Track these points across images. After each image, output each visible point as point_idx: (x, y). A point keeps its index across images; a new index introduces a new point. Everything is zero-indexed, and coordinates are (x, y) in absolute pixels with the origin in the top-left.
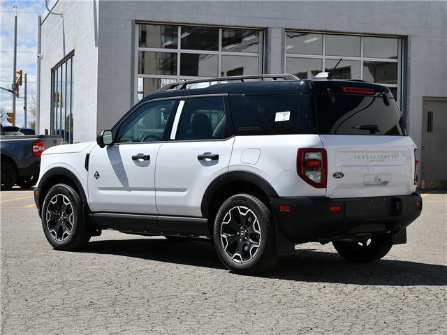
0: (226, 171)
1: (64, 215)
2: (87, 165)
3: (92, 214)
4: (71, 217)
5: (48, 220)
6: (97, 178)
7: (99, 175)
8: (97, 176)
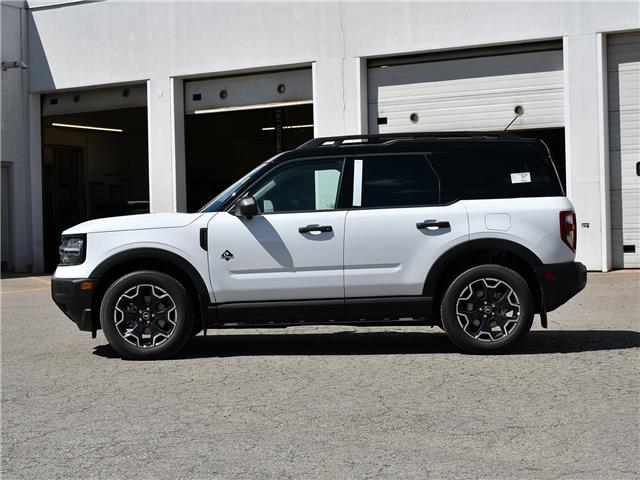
0: (466, 239)
1: (151, 312)
2: (204, 243)
3: (214, 307)
4: (172, 314)
5: (118, 321)
6: (228, 259)
7: (231, 255)
8: (228, 256)
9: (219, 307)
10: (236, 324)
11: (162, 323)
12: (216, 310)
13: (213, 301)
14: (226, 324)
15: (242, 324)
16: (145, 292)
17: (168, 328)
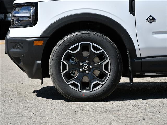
1: (89, 64)
2: (132, 10)
3: (140, 60)
4: (107, 65)
5: (63, 71)
6: (151, 23)
7: (153, 19)
8: (151, 20)
9: (143, 60)
10: (154, 74)
11: (97, 73)
12: (141, 62)
13: (138, 55)
14: (147, 74)
15: (159, 73)
16: (85, 48)
17: (102, 76)
